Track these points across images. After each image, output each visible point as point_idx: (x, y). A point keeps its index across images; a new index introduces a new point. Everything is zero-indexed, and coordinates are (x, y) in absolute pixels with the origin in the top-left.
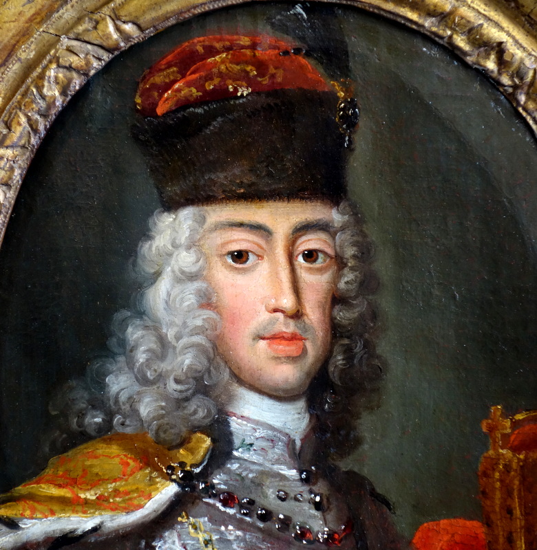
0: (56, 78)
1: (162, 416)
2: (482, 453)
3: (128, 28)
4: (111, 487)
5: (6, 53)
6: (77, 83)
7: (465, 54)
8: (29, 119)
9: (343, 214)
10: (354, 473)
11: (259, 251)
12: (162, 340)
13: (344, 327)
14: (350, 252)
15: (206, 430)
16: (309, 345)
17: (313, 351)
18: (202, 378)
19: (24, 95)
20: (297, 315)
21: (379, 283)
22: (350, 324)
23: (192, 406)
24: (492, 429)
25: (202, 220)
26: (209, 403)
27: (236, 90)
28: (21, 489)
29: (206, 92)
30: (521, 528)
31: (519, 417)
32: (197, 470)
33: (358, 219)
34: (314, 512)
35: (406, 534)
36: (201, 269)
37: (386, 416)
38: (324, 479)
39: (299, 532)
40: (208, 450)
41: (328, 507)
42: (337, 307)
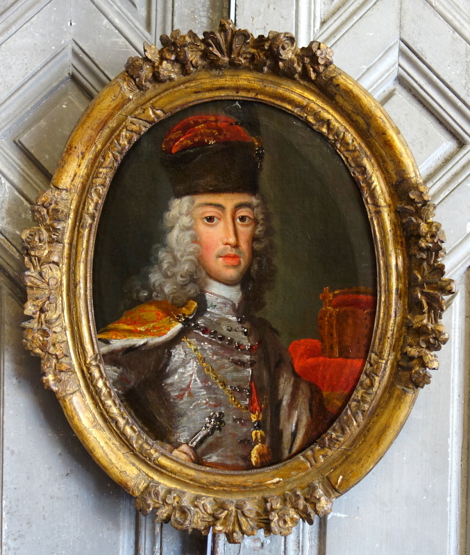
0: (126, 135)
1: (175, 293)
2: (320, 309)
3: (159, 112)
4: (152, 325)
5: (103, 124)
6: (135, 138)
7: (313, 125)
8: (113, 155)
9: (257, 199)
10: (262, 318)
11: (219, 217)
12: (175, 258)
13: (258, 251)
14: (260, 217)
15: (195, 299)
16: (242, 260)
17: (244, 262)
18: (193, 275)
19: (111, 144)
20: (236, 246)
21: (274, 232)
22: (261, 250)
23: (188, 288)
24: (324, 298)
25: (193, 202)
26: (197, 287)
27: (208, 142)
28: (111, 326)
29: (194, 142)
30: (337, 342)
31: (336, 292)
32: (191, 317)
33: (264, 202)
34: (244, 336)
36: (193, 225)
37: (277, 292)
38: (248, 321)
39: (237, 345)
40: (196, 308)
41: (251, 334)
42: (255, 243)
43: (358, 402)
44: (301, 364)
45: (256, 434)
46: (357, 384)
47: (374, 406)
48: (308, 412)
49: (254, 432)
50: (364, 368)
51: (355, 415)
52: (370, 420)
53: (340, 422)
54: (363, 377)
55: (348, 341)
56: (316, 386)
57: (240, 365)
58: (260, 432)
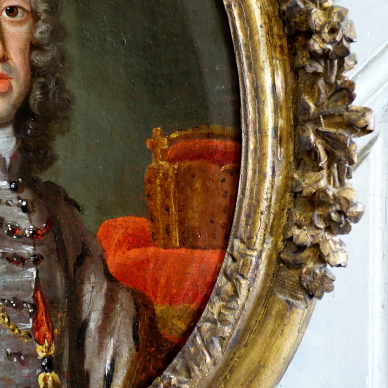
2: (147, 165)
10: (52, 183)
13: (40, 68)
14: (42, 7)
16: (14, 83)
17: (17, 87)
20: (4, 59)
21: (65, 32)
22: (45, 66)
24: (154, 146)
30: (176, 222)
31: (174, 136)
34: (21, 213)
35: (92, 229)
37: (75, 138)
38: (28, 188)
39: (10, 229)
41: (33, 210)
42: (34, 53)
43: (214, 322)
44: (117, 260)
45: (45, 379)
46: (211, 292)
47: (239, 330)
48: (132, 340)
49: (42, 376)
50: (221, 266)
51: (208, 345)
52: (235, 354)
53: (184, 358)
54: (221, 280)
55: (195, 219)
56: (144, 296)
57: (17, 263)
58: (52, 376)
